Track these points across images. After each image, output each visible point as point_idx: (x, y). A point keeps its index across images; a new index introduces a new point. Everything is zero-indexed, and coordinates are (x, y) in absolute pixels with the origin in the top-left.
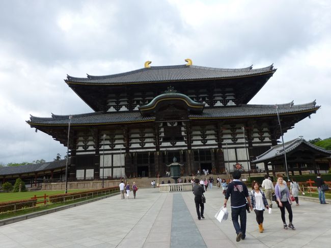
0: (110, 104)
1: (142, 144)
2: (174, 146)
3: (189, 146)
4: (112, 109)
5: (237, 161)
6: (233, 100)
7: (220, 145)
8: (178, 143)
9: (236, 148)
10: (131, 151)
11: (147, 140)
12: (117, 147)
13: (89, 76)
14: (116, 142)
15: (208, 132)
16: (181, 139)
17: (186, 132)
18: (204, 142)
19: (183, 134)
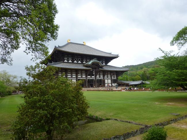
0: (65, 59)
1: (82, 76)
2: (91, 78)
3: (96, 78)
4: (66, 61)
5: (108, 83)
6: (105, 63)
7: (104, 78)
8: (93, 77)
9: (108, 79)
10: (78, 78)
11: (83, 75)
12: (73, 77)
13: (59, 46)
14: (73, 75)
15: (101, 74)
16: (93, 75)
17: (95, 73)
18: (100, 77)
19: (94, 74)
